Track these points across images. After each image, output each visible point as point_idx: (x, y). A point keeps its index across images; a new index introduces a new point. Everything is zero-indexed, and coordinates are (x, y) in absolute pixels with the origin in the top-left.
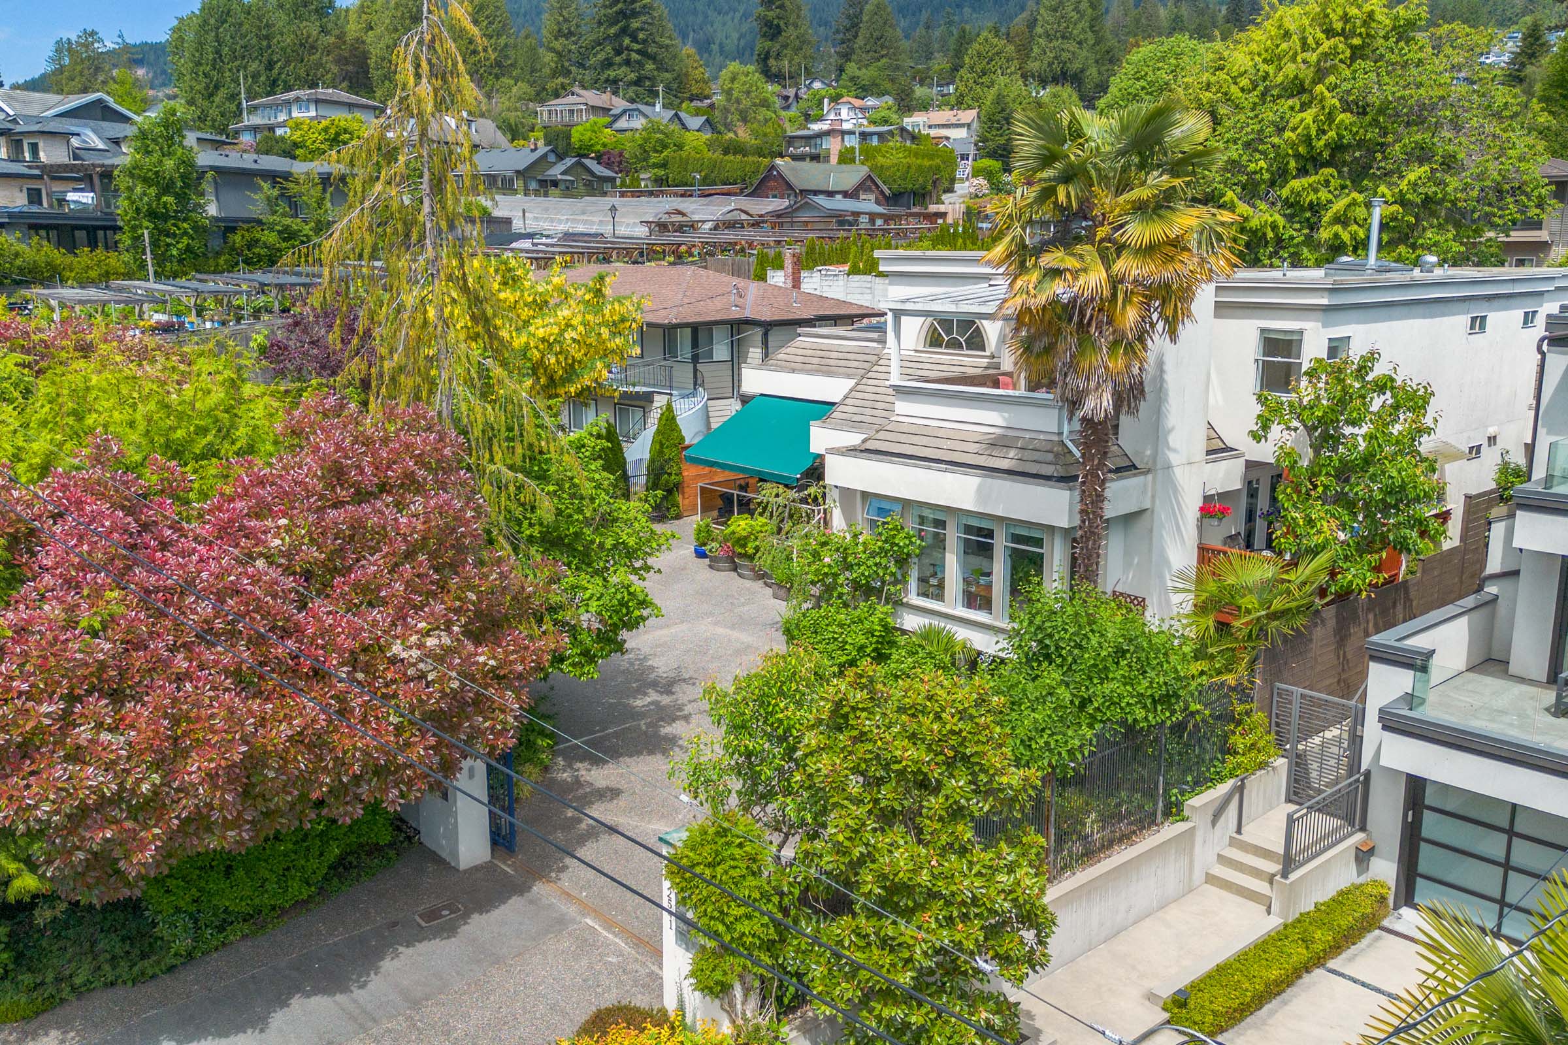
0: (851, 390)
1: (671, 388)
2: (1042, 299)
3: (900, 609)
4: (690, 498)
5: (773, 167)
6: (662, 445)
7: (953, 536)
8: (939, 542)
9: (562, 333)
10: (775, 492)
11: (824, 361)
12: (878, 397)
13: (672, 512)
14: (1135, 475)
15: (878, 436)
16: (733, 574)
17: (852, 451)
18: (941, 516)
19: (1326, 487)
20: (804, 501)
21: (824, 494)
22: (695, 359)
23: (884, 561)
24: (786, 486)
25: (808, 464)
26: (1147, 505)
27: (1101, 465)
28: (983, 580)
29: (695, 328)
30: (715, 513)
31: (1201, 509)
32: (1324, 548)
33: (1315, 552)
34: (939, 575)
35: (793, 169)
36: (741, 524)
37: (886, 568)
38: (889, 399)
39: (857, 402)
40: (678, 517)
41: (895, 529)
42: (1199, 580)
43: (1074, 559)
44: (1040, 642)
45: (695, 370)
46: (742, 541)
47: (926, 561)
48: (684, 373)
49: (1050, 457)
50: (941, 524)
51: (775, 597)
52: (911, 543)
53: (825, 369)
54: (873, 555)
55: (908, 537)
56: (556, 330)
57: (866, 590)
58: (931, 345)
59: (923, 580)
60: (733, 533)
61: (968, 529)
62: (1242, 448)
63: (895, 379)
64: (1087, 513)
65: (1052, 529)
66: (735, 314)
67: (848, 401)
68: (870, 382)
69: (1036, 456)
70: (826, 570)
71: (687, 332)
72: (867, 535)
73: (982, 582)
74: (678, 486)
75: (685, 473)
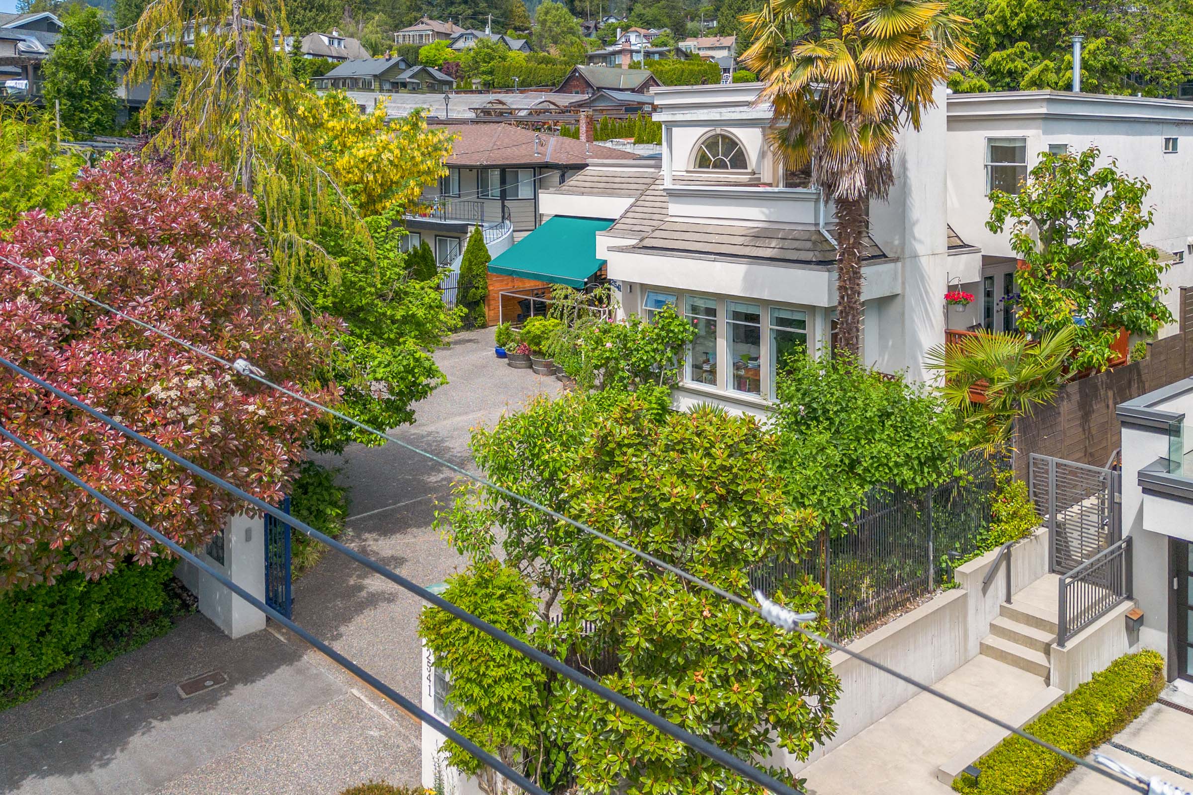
0: (632, 206)
1: (482, 220)
2: (796, 85)
3: (676, 392)
4: (494, 310)
5: (575, 70)
6: (470, 262)
7: (723, 323)
8: (711, 329)
9: (379, 156)
10: (564, 293)
11: (608, 186)
12: (655, 210)
13: (480, 321)
14: (885, 263)
15: (654, 235)
16: (530, 371)
17: (632, 249)
18: (711, 305)
19: (1060, 272)
20: (591, 303)
21: (609, 297)
22: (503, 197)
23: (661, 347)
24: (575, 288)
25: (594, 269)
26: (899, 292)
28: (751, 364)
29: (504, 170)
31: (947, 297)
32: (1064, 324)
33: (1055, 329)
34: (711, 362)
35: (592, 72)
36: (535, 324)
37: (663, 353)
38: (664, 205)
39: (636, 215)
40: (484, 326)
41: (670, 317)
42: (949, 355)
43: (834, 337)
44: (808, 406)
45: (503, 206)
46: (537, 340)
47: (700, 349)
48: (493, 208)
49: (809, 245)
50: (712, 312)
52: (685, 330)
53: (609, 189)
54: (651, 341)
55: (682, 324)
56: (374, 151)
57: (644, 373)
58: (700, 167)
59: (696, 367)
60: (529, 332)
61: (736, 315)
62: (977, 244)
63: (668, 184)
64: (846, 289)
65: (813, 309)
66: (537, 158)
67: (630, 215)
68: (648, 198)
69: (796, 244)
70: (608, 354)
71: (497, 172)
72: (644, 325)
73: (750, 366)
74: (484, 298)
75: (491, 288)
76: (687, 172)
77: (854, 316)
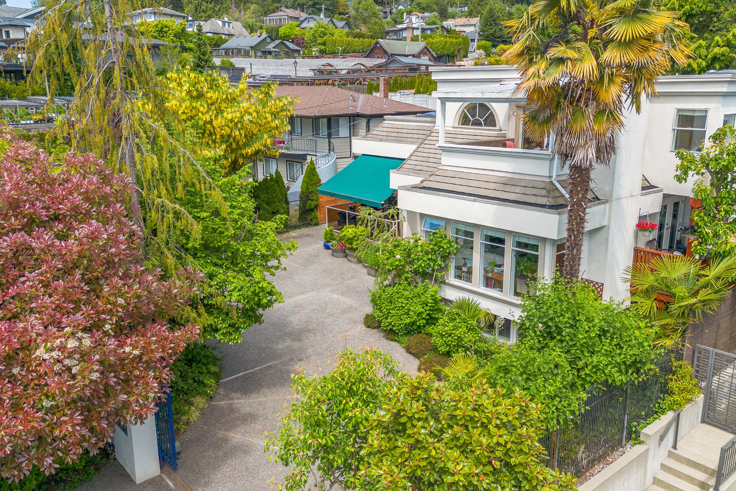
0: (415, 151)
1: (316, 152)
2: (550, 80)
3: (443, 286)
4: (322, 215)
5: (377, 43)
6: (308, 183)
7: (478, 242)
8: (469, 246)
9: (242, 117)
10: (368, 212)
11: (399, 135)
12: (430, 155)
13: (314, 222)
14: (599, 204)
15: (431, 179)
16: (346, 260)
17: (415, 188)
18: (470, 229)
20: (386, 217)
21: (398, 214)
22: (329, 136)
23: (434, 257)
24: (376, 209)
25: (389, 195)
26: (605, 223)
27: (584, 198)
28: (496, 270)
29: (329, 119)
30: (336, 223)
31: (638, 226)
34: (468, 265)
35: (387, 43)
36: (349, 231)
37: (435, 261)
38: (437, 156)
39: (418, 158)
40: (317, 224)
41: (441, 237)
44: (545, 323)
45: (330, 142)
46: (350, 241)
47: (460, 256)
48: (323, 144)
49: (544, 192)
50: (471, 234)
51: (369, 274)
52: (451, 246)
53: (399, 139)
54: (427, 253)
55: (449, 242)
56: (238, 115)
57: (423, 275)
58: (463, 124)
59: (458, 268)
60: (345, 236)
61: (488, 238)
62: (661, 186)
63: (442, 143)
64: (573, 230)
65: (544, 240)
66: (351, 111)
67: (413, 158)
68: (426, 146)
69: (534, 191)
70: (397, 263)
71: (325, 121)
72: (423, 240)
73: (496, 271)
74: (316, 207)
75: (321, 200)
76: (453, 127)
77: (578, 250)
